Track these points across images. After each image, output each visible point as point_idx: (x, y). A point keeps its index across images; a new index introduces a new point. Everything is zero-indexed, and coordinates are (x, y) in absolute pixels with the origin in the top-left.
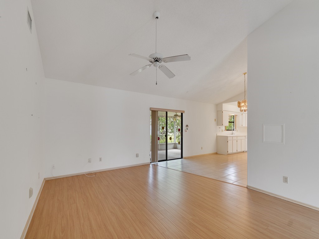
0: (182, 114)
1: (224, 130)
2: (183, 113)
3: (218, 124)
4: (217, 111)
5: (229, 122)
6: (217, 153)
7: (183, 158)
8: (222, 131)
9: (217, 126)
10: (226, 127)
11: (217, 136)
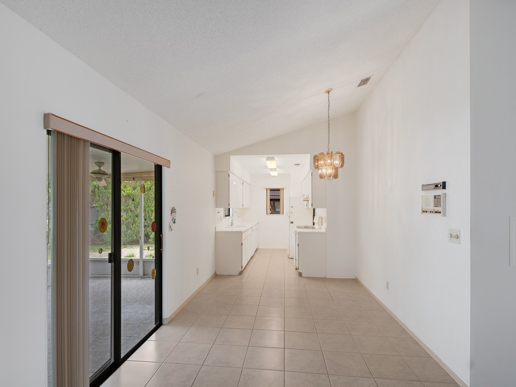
0: (159, 168)
4: (216, 172)
7: (166, 322)
8: (221, 219)
9: (216, 207)
10: (225, 210)
11: (216, 232)
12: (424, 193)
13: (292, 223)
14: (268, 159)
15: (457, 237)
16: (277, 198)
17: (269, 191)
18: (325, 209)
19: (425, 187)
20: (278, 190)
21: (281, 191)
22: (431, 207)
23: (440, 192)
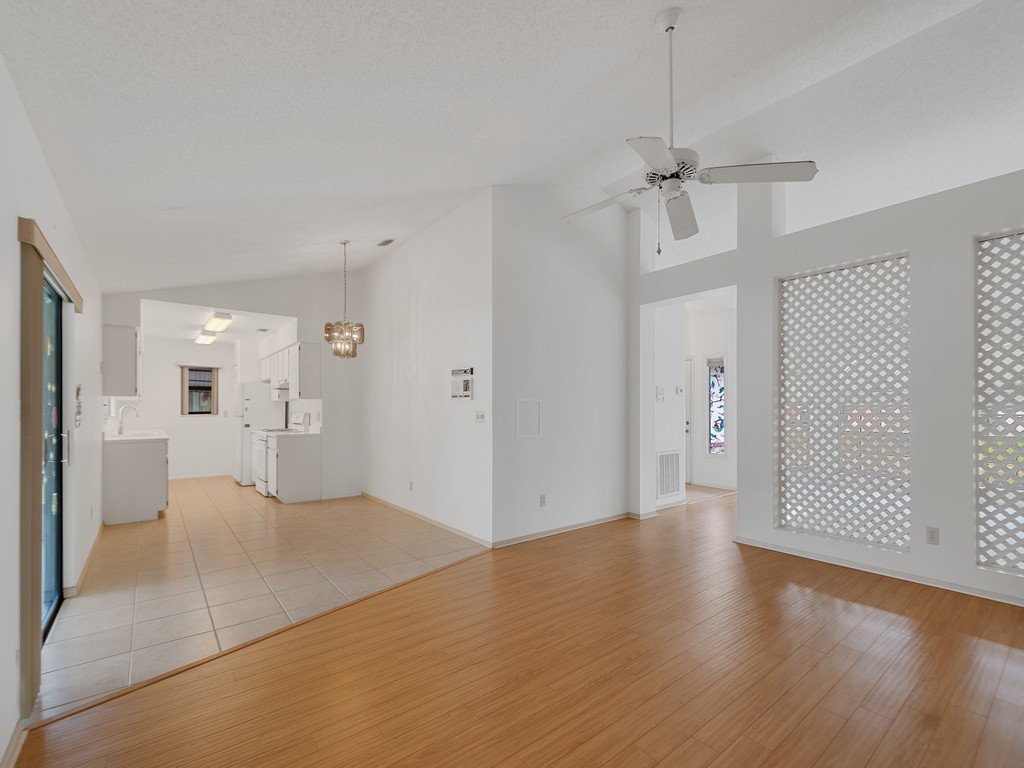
4: (105, 326)
6: (105, 526)
9: (104, 394)
11: (103, 444)
12: (453, 378)
13: (247, 426)
14: (218, 315)
15: (483, 417)
16: (206, 384)
17: (186, 371)
18: (321, 401)
19: (455, 373)
20: (209, 370)
21: (214, 372)
22: (461, 392)
23: (468, 377)
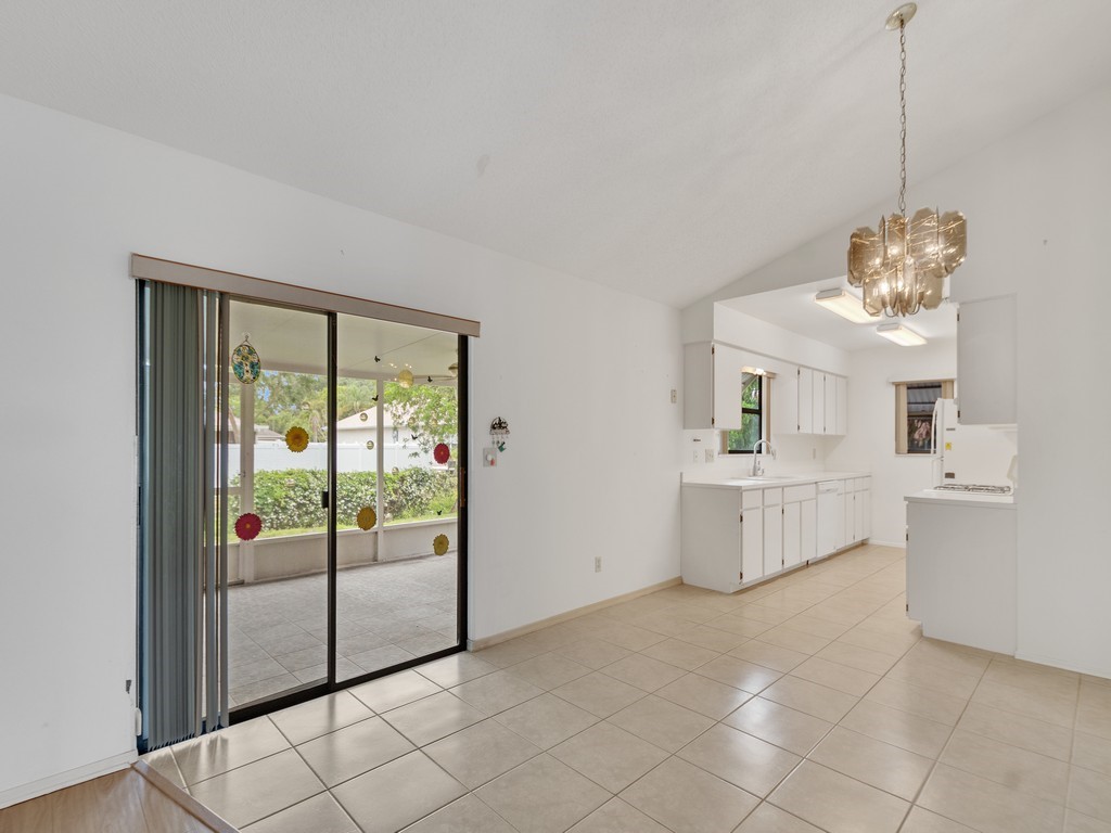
0: (463, 342)
1: (716, 454)
2: (472, 341)
3: (686, 421)
4: (685, 346)
5: (745, 411)
6: (679, 586)
7: (470, 647)
8: (709, 456)
9: (684, 428)
10: (725, 435)
11: (683, 486)
17: (904, 390)
20: (936, 386)
21: (946, 388)
